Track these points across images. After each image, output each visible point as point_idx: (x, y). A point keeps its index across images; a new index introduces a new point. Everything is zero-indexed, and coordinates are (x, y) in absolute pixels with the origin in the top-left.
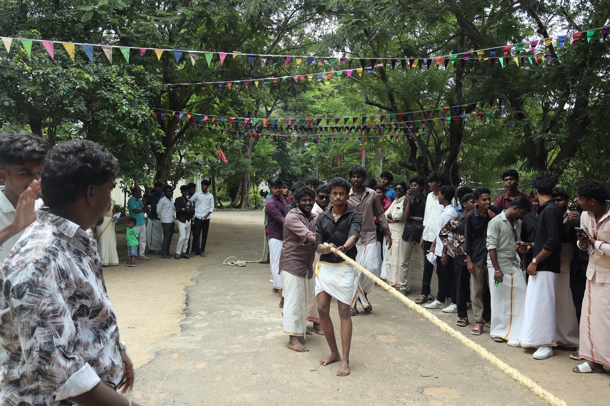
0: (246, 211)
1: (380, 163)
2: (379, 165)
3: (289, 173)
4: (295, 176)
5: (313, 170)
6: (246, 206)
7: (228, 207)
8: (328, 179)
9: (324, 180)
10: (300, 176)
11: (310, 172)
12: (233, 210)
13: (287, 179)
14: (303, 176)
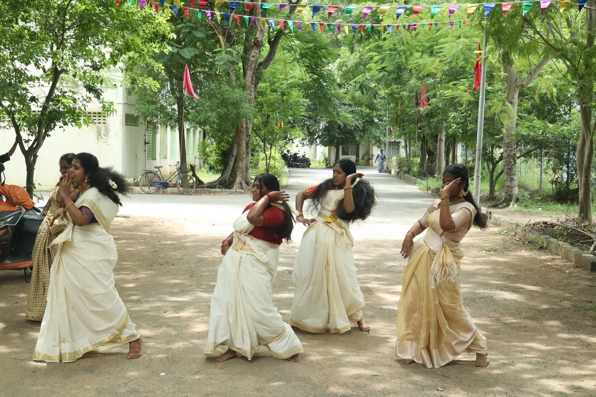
0: (241, 193)
1: (513, 98)
2: (511, 103)
3: (340, 125)
4: (351, 130)
5: (381, 120)
6: (244, 184)
7: (211, 186)
8: (405, 134)
9: (399, 137)
10: (359, 130)
11: (376, 124)
12: (215, 193)
13: (337, 135)
14: (364, 130)
